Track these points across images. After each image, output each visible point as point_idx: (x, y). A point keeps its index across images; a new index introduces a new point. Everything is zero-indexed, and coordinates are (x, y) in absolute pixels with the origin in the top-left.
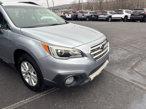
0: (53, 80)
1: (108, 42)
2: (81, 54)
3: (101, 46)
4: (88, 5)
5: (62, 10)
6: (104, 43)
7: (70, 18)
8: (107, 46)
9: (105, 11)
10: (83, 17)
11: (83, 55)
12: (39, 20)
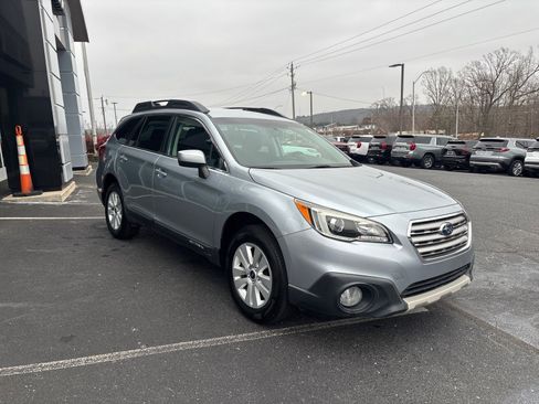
0: (310, 290)
1: (470, 224)
2: (387, 236)
3: (441, 226)
4: (436, 113)
5: (337, 128)
6: (452, 221)
7: (365, 153)
8: (464, 233)
9: (498, 138)
10: (411, 152)
11: (391, 238)
12: (278, 155)
